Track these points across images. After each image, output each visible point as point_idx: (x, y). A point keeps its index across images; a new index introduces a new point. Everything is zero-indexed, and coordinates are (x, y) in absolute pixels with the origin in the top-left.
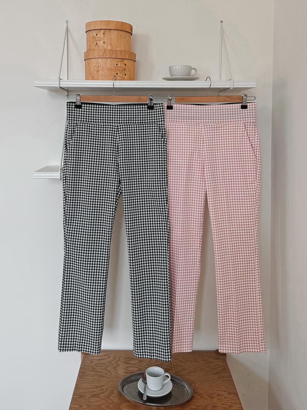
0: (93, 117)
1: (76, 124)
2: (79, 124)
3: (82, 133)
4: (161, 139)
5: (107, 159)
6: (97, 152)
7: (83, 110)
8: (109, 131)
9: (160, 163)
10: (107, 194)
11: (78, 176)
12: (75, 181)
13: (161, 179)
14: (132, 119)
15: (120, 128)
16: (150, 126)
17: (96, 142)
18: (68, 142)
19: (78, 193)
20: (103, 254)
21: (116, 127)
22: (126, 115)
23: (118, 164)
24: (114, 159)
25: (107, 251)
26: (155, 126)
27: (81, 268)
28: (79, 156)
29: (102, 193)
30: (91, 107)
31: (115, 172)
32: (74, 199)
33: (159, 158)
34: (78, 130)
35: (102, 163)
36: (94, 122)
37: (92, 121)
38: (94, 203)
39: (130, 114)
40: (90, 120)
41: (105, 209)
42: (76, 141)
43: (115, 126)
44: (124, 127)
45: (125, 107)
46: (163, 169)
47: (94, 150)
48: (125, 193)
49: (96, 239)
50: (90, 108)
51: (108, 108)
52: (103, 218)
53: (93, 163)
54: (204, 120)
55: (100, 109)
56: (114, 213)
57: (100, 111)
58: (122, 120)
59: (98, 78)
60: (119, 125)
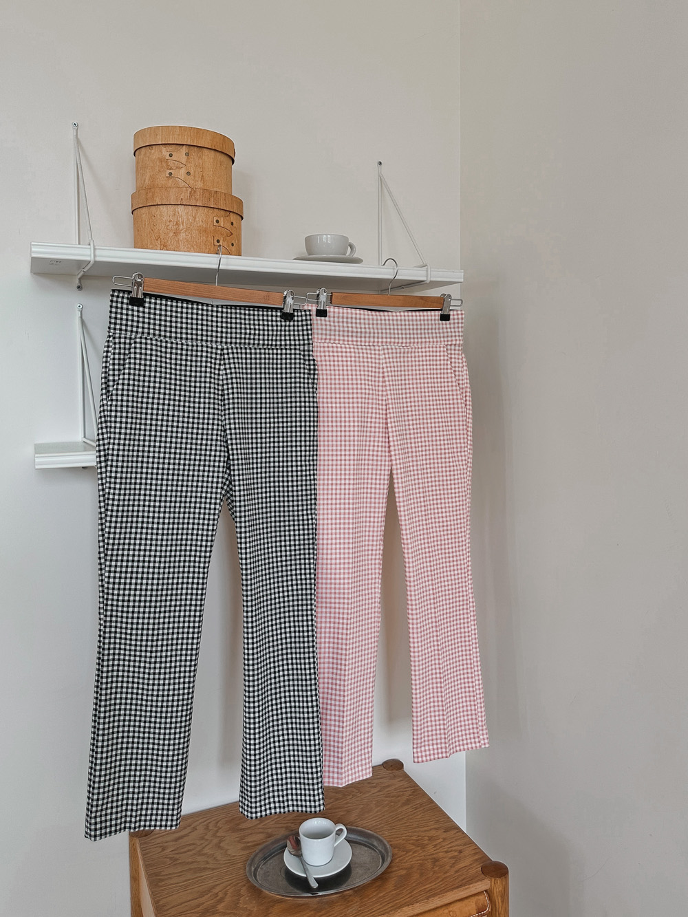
0: (171, 326)
1: (131, 338)
2: (138, 340)
3: (146, 360)
4: (308, 379)
7: (147, 310)
10: (200, 489)
11: (135, 454)
12: (130, 464)
14: (252, 336)
15: (228, 354)
16: (286, 354)
21: (219, 352)
22: (241, 328)
23: (225, 426)
26: (295, 354)
28: (139, 410)
29: (190, 489)
30: (166, 305)
31: (218, 443)
34: (135, 353)
36: (171, 337)
37: (168, 334)
39: (247, 327)
40: (163, 333)
42: (131, 377)
43: (217, 349)
44: (235, 351)
48: (239, 485)
50: (164, 307)
51: (202, 310)
53: (170, 424)
54: (382, 338)
55: (185, 311)
57: (184, 315)
58: (231, 338)
60: (225, 347)
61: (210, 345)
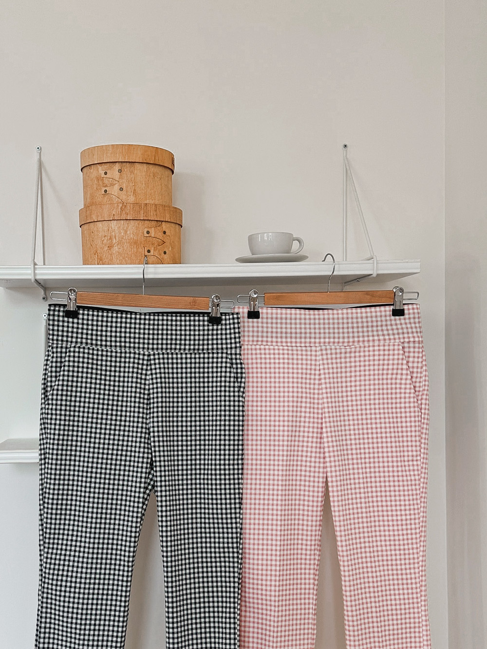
0: (101, 336)
1: (66, 348)
2: (72, 349)
3: (78, 367)
4: (234, 382)
5: (128, 419)
6: (108, 405)
7: (80, 321)
8: (131, 365)
9: (229, 430)
10: (125, 488)
11: (69, 453)
12: (63, 462)
13: (231, 462)
14: (178, 342)
15: (154, 359)
16: (213, 358)
17: (105, 385)
18: (49, 384)
19: (68, 485)
20: (116, 605)
21: (146, 358)
22: (167, 334)
23: (149, 429)
24: (140, 420)
25: (123, 599)
26: (222, 358)
27: (71, 633)
28: (72, 413)
29: (116, 487)
30: (98, 316)
31: (142, 445)
32: (60, 497)
33: (230, 420)
34: (69, 361)
35: (118, 428)
36: (101, 345)
37: (99, 343)
38: (100, 506)
39: (174, 332)
40: (94, 342)
41: (122, 517)
42: (65, 383)
43: (144, 355)
44: (161, 356)
45: (165, 318)
46: (236, 443)
47: (101, 401)
48: (161, 486)
49: (102, 576)
50: (95, 318)
51: (131, 318)
52: (118, 534)
53: (99, 426)
54: (320, 338)
55: (114, 320)
56: (138, 525)
57: (114, 324)
58: (158, 344)
59: (111, 260)
60: (152, 353)
61: (137, 352)
